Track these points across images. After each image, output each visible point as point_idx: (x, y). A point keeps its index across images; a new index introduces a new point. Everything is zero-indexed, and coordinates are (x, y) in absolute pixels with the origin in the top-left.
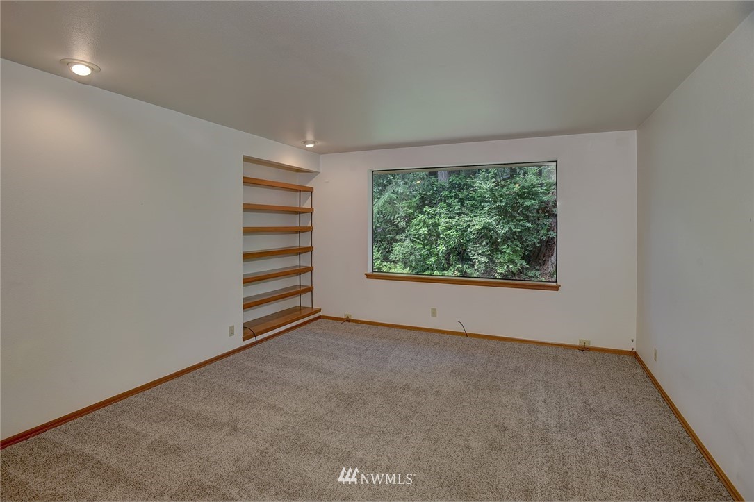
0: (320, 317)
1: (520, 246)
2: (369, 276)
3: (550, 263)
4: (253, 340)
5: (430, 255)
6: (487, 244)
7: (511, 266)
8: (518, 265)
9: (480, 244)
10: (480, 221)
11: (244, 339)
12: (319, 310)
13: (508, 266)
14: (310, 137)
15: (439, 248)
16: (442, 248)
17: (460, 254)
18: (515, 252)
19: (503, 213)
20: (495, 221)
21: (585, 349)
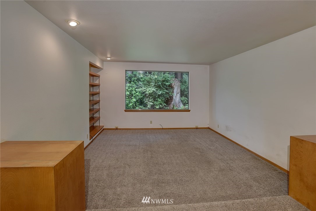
0: (104, 129)
1: (164, 98)
2: (126, 111)
3: (172, 104)
4: (92, 139)
5: (130, 103)
6: (152, 98)
7: (161, 106)
8: (163, 105)
9: (150, 98)
10: (150, 90)
11: (90, 140)
12: (103, 126)
13: (160, 106)
14: (109, 56)
15: (133, 100)
16: (134, 100)
17: (141, 102)
18: (162, 100)
19: (159, 87)
20: (156, 90)
21: (197, 128)
